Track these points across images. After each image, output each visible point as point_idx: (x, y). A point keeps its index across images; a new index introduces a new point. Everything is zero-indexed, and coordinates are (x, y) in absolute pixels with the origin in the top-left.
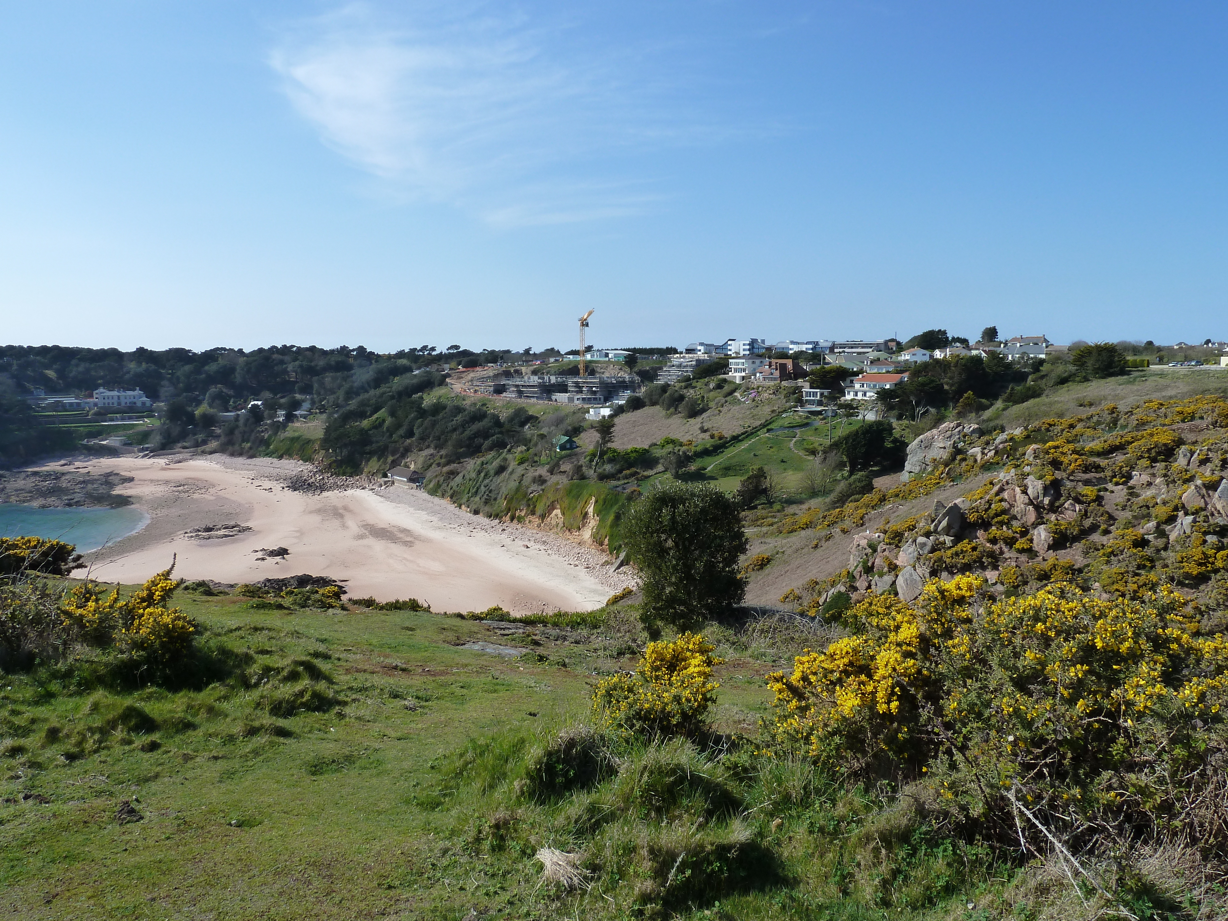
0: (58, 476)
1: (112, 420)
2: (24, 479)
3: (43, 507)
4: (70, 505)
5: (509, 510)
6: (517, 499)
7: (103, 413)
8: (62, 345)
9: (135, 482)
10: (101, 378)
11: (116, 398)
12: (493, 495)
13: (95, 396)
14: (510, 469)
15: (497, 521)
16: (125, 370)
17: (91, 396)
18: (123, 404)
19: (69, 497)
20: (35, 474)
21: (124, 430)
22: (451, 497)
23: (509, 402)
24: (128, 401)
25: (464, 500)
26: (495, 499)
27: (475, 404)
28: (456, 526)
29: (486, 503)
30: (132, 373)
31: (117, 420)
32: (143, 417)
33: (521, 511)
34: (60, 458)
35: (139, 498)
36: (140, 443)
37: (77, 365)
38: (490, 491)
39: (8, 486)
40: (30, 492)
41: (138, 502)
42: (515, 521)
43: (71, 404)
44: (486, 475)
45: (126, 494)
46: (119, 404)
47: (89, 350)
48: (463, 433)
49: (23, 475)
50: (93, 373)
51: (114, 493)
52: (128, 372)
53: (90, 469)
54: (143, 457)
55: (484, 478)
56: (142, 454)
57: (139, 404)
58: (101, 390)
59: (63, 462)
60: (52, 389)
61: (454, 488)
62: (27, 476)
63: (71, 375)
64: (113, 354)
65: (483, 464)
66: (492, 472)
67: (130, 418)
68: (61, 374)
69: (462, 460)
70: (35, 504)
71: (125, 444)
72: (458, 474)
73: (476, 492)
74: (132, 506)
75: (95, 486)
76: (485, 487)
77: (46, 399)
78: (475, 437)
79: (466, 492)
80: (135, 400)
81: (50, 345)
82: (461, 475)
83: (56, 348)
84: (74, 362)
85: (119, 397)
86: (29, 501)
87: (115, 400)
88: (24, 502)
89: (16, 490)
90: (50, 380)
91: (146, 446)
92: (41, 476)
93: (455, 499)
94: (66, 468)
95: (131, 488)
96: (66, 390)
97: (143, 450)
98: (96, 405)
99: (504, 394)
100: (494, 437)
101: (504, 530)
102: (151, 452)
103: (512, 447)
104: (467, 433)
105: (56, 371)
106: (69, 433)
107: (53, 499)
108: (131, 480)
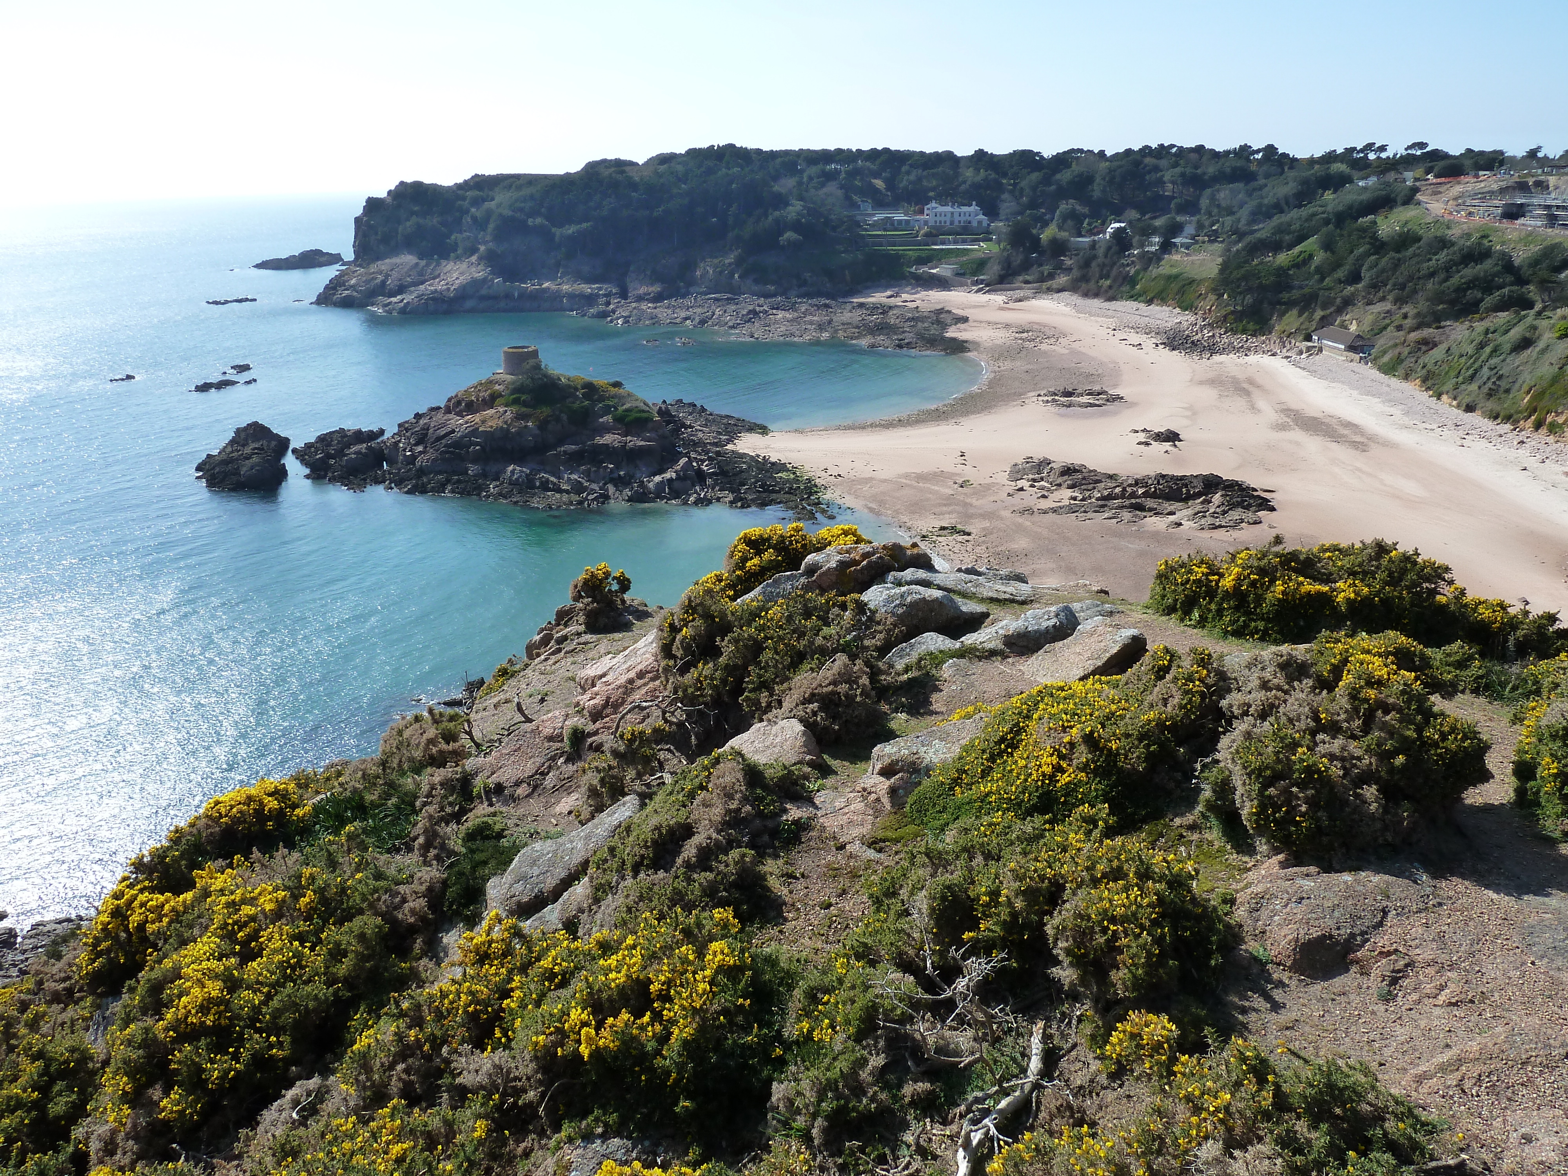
0: (885, 310)
1: (943, 243)
2: (851, 311)
3: (873, 346)
4: (900, 346)
5: (1535, 411)
6: (1552, 394)
7: (934, 234)
8: (893, 148)
9: (970, 323)
10: (933, 189)
11: (949, 215)
12: (1504, 384)
13: (926, 212)
14: (1541, 344)
15: (1508, 427)
16: (960, 179)
17: (921, 212)
18: (956, 223)
19: (900, 337)
20: (861, 305)
21: (957, 256)
22: (1424, 380)
23: (1530, 234)
24: (962, 219)
25: (1449, 385)
26: (1507, 391)
27: (1469, 235)
28: (1435, 426)
29: (1490, 395)
30: (969, 183)
31: (950, 243)
32: (979, 240)
33: (1558, 414)
34: (887, 287)
35: (976, 345)
36: (974, 273)
37: (908, 173)
38: (1500, 378)
39: (835, 319)
40: (858, 327)
41: (976, 350)
42: (1544, 430)
43: (900, 221)
44: (1495, 350)
45: (961, 338)
46: (952, 223)
47: (922, 153)
48: (1446, 280)
49: (848, 306)
50: (925, 183)
51: (947, 335)
52: (964, 182)
53: (918, 303)
54: (977, 292)
55: (1490, 356)
56: (975, 288)
57: (975, 224)
58: (933, 204)
59: (889, 293)
60: (880, 204)
61: (1430, 366)
62: (854, 308)
63: (901, 185)
64: (948, 158)
65: (1487, 332)
66: (1507, 347)
67: (964, 242)
68: (891, 184)
69: (1443, 324)
70: (864, 342)
71: (958, 274)
72: (1435, 345)
73: (1472, 377)
74: (969, 354)
75: (926, 325)
76: (1491, 369)
77: (874, 215)
78: (1469, 288)
79: (1453, 374)
80: (969, 219)
81: (880, 148)
82: (1443, 347)
83: (886, 150)
84: (904, 169)
85: (952, 213)
86: (857, 338)
87: (948, 219)
88: (852, 339)
89: (843, 324)
90: (877, 191)
91: (982, 277)
92: (868, 309)
93: (1429, 383)
94: (893, 301)
95: (965, 330)
96: (894, 204)
97: (976, 283)
98: (926, 223)
99: (1521, 221)
100: (1506, 290)
101: (1522, 442)
102: (987, 285)
103: (1544, 309)
104: (1455, 280)
105: (886, 181)
106: (897, 257)
107: (882, 337)
108: (965, 320)
